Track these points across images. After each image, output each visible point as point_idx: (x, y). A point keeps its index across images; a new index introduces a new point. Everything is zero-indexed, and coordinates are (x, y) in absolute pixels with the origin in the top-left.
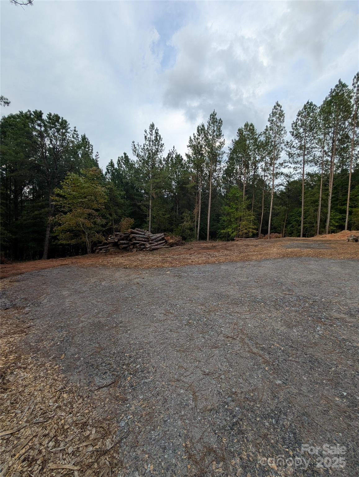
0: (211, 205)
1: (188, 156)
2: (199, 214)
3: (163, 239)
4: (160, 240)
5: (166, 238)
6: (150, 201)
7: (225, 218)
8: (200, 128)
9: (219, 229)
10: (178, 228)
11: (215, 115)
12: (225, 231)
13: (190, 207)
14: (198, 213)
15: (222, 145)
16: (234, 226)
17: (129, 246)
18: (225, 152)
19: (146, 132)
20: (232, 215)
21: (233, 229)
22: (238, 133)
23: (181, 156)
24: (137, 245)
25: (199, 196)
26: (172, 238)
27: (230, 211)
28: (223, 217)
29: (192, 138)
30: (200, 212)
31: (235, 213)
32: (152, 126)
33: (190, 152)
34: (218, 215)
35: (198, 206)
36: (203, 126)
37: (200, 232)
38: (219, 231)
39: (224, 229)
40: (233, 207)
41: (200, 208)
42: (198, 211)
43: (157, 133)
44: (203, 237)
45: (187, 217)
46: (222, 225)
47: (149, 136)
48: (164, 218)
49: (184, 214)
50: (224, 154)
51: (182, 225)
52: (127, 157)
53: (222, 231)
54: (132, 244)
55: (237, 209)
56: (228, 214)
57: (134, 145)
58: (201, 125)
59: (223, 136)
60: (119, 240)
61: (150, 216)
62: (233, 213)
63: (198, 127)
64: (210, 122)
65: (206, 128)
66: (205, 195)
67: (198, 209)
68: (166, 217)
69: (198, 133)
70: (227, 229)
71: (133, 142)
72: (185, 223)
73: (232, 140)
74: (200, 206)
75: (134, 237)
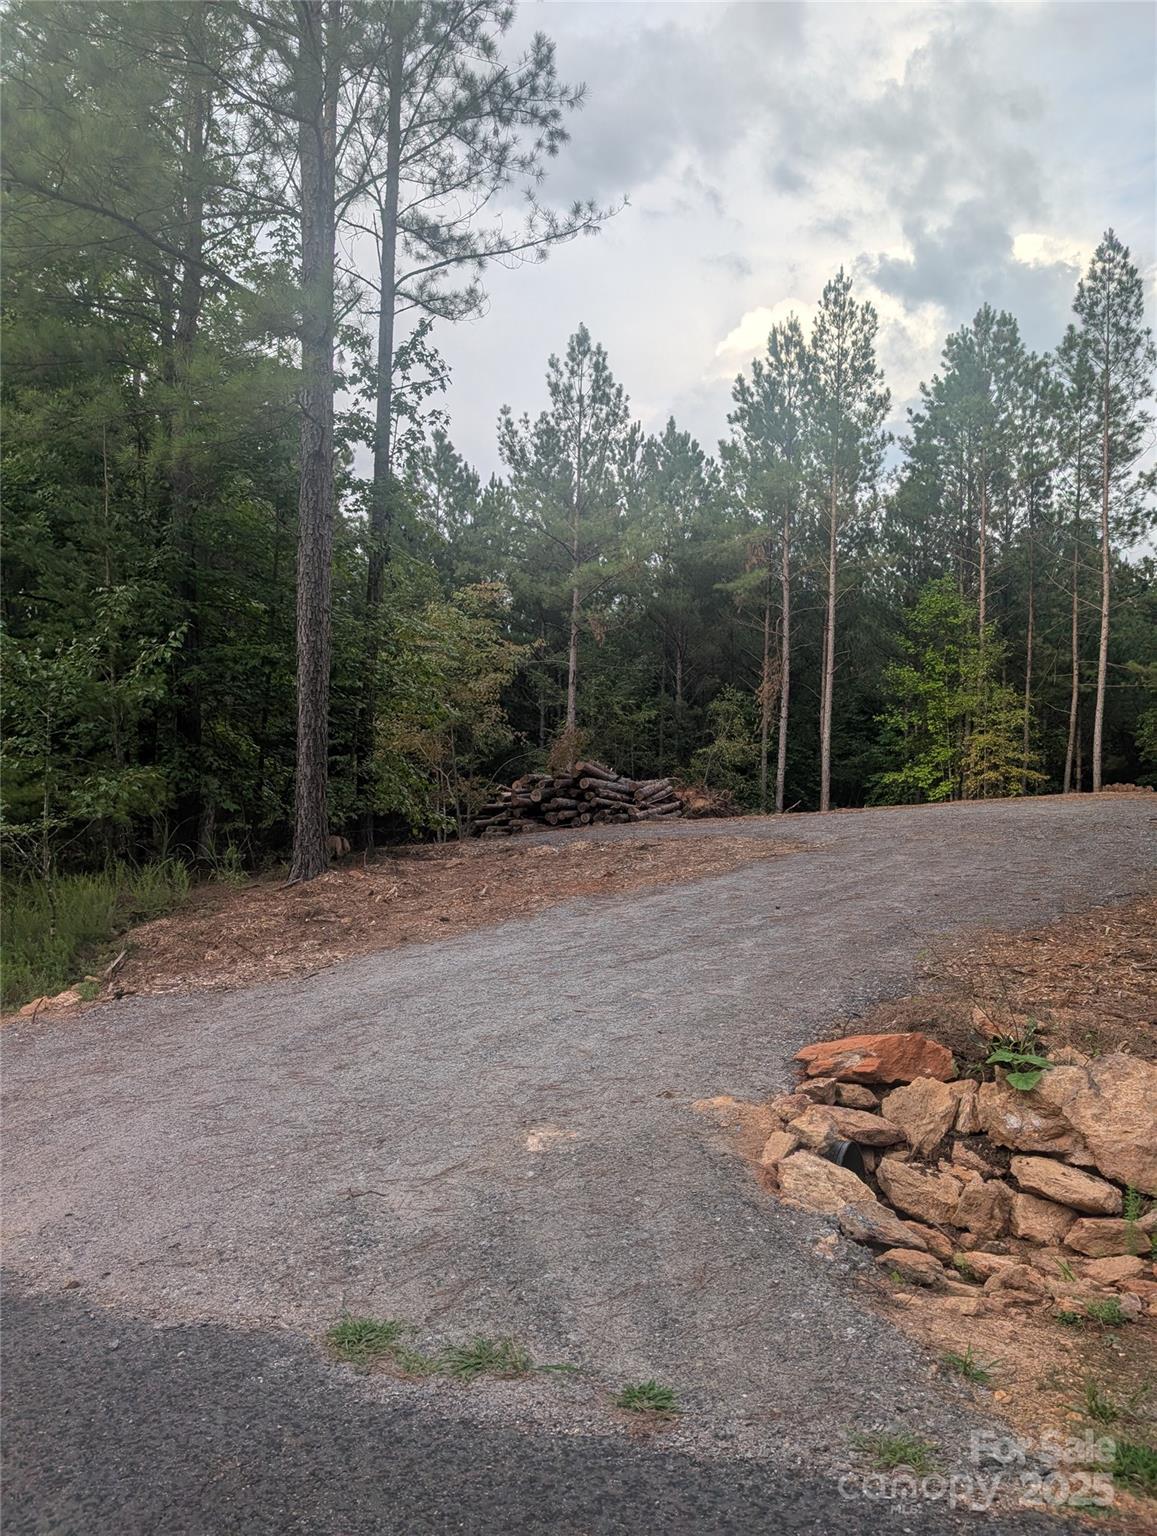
0: (835, 663)
1: (728, 451)
2: (784, 703)
3: (670, 799)
5: (679, 794)
6: (572, 653)
7: (899, 720)
8: (780, 338)
11: (847, 287)
12: (900, 777)
14: (779, 699)
15: (877, 409)
16: (942, 754)
17: (579, 815)
19: (553, 363)
20: (931, 704)
21: (936, 767)
23: (695, 445)
24: (606, 811)
25: (781, 622)
26: (699, 794)
27: (922, 688)
28: (891, 715)
29: (749, 382)
30: (785, 695)
31: (941, 700)
32: (582, 339)
33: (736, 435)
35: (779, 670)
36: (794, 327)
38: (875, 778)
39: (899, 769)
40: (934, 669)
41: (786, 679)
42: (780, 691)
43: (599, 368)
45: (729, 716)
46: (890, 753)
47: (564, 380)
49: (714, 705)
50: (889, 447)
51: (710, 750)
52: (450, 447)
53: (889, 778)
55: (954, 680)
56: (918, 701)
57: (509, 423)
58: (785, 325)
59: (882, 376)
60: (546, 799)
62: (934, 698)
64: (827, 318)
65: (807, 341)
67: (775, 682)
69: (772, 359)
70: (911, 769)
72: (721, 742)
74: (786, 668)
75: (592, 788)
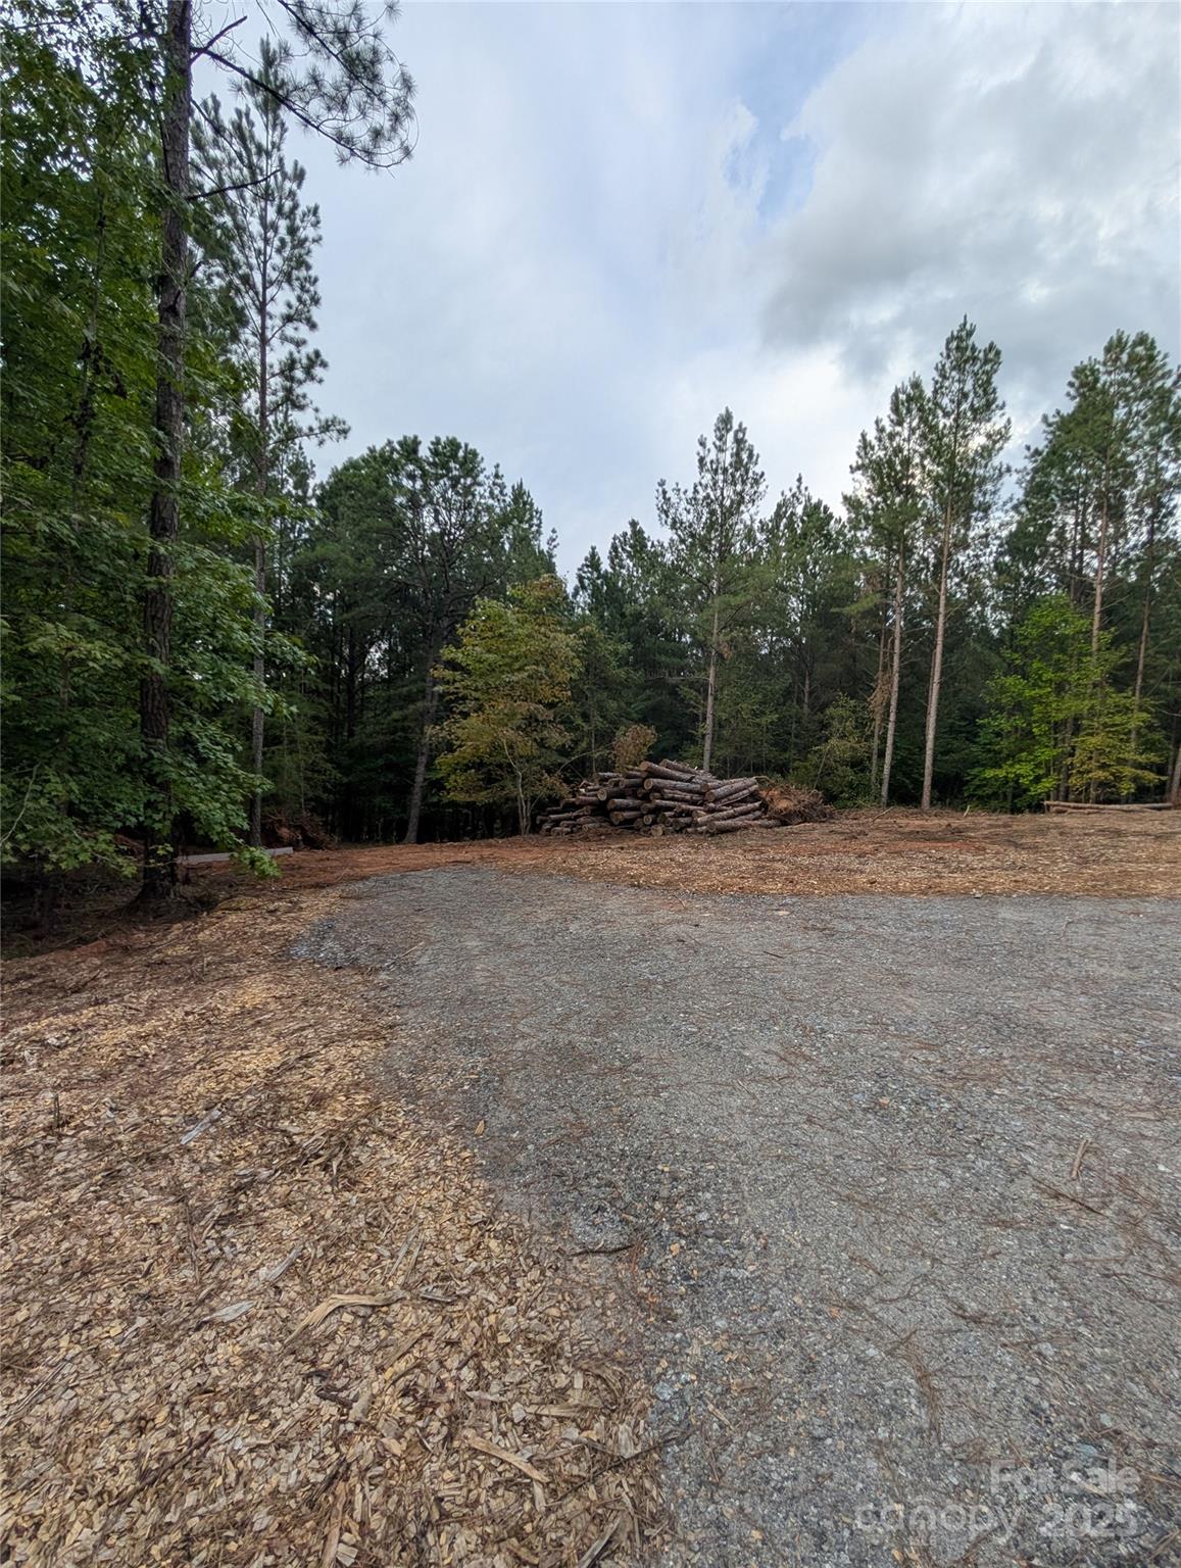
0: (943, 673)
1: (852, 503)
2: (893, 709)
3: (754, 796)
4: (744, 801)
5: (763, 793)
6: (712, 671)
7: (1003, 723)
8: (902, 397)
9: (976, 763)
10: (806, 759)
11: (970, 334)
12: (1001, 773)
13: (858, 684)
14: (888, 705)
15: (995, 442)
16: (1045, 754)
17: (642, 816)
18: (1008, 470)
19: (702, 444)
20: (1037, 708)
21: (1037, 766)
22: (1071, 384)
23: (826, 509)
24: (667, 814)
25: (893, 642)
26: (785, 794)
27: (1027, 693)
28: (995, 719)
29: (872, 436)
30: (894, 703)
31: (1048, 705)
32: (726, 421)
33: (861, 486)
34: (972, 714)
35: (890, 681)
36: (916, 385)
37: (892, 776)
38: (975, 771)
39: (997, 765)
40: (1040, 677)
41: (895, 688)
42: (889, 700)
43: (739, 442)
44: (904, 794)
45: (842, 719)
46: (989, 751)
47: (713, 455)
48: (759, 725)
49: (830, 711)
50: (1006, 478)
51: (825, 748)
52: (641, 532)
53: (989, 773)
54: (650, 812)
55: (1060, 688)
56: (1019, 707)
57: (664, 492)
58: (907, 383)
59: (1002, 408)
60: (610, 797)
61: (709, 721)
62: (1040, 703)
63: (896, 395)
64: (948, 365)
65: (928, 392)
66: (918, 641)
67: (887, 691)
68: (764, 720)
69: (893, 417)
70: (1011, 766)
71: (662, 483)
72: (833, 741)
73: (1045, 418)
74: (896, 679)
75: (656, 789)
